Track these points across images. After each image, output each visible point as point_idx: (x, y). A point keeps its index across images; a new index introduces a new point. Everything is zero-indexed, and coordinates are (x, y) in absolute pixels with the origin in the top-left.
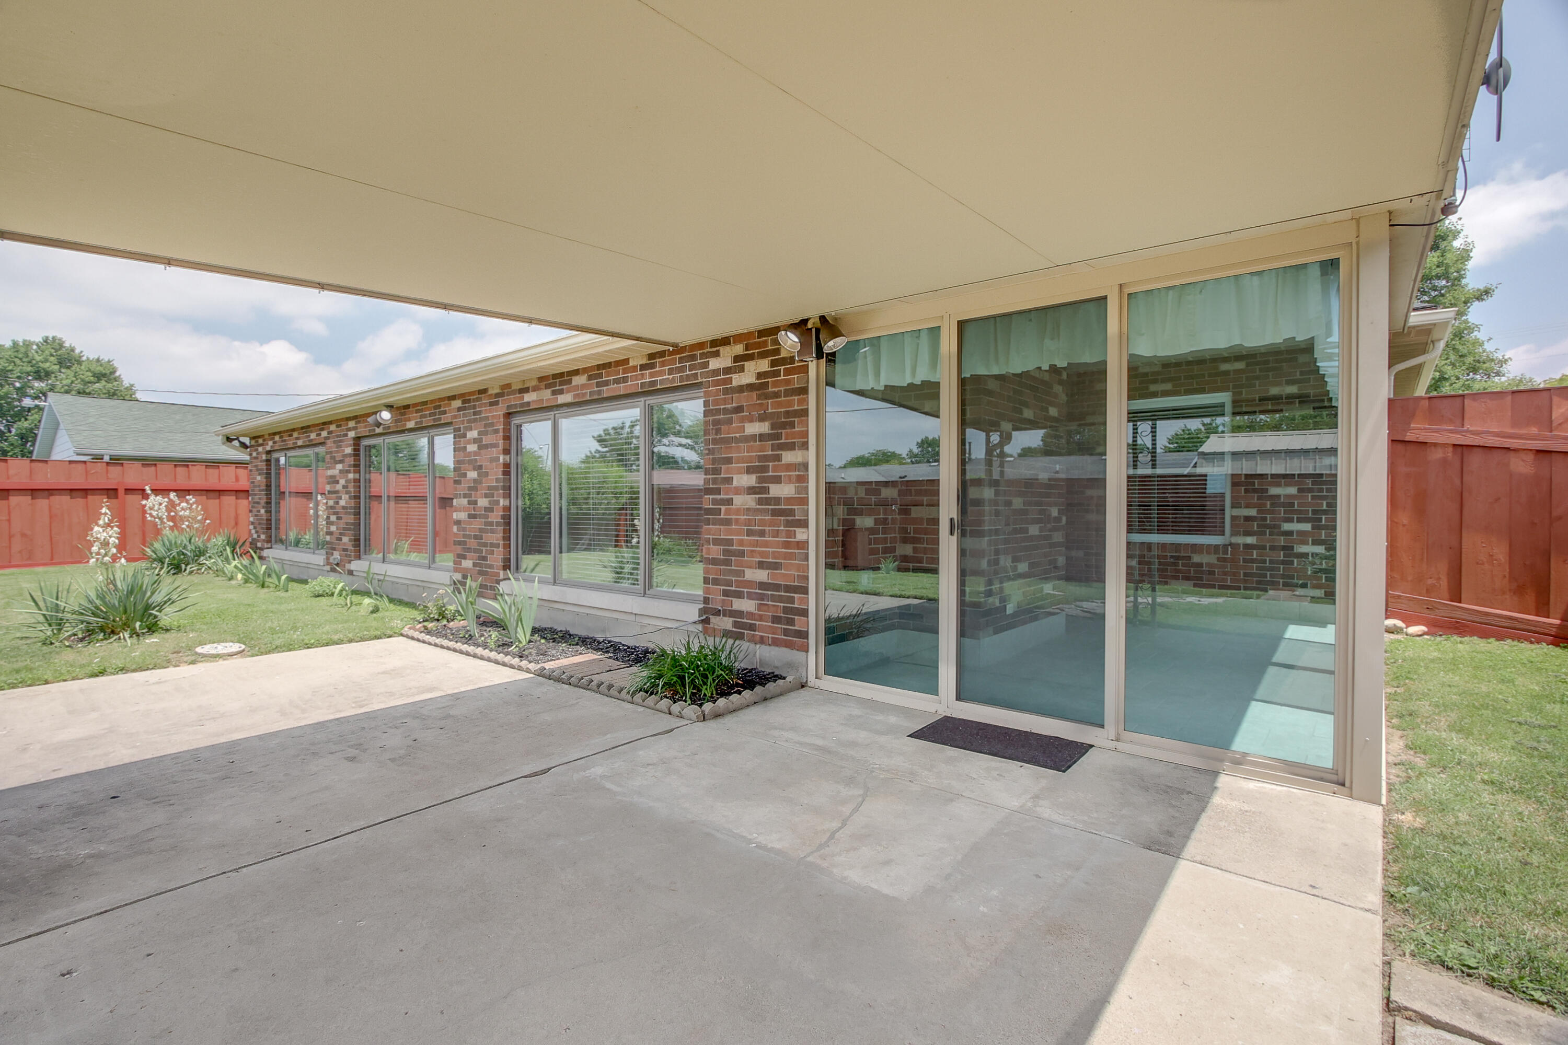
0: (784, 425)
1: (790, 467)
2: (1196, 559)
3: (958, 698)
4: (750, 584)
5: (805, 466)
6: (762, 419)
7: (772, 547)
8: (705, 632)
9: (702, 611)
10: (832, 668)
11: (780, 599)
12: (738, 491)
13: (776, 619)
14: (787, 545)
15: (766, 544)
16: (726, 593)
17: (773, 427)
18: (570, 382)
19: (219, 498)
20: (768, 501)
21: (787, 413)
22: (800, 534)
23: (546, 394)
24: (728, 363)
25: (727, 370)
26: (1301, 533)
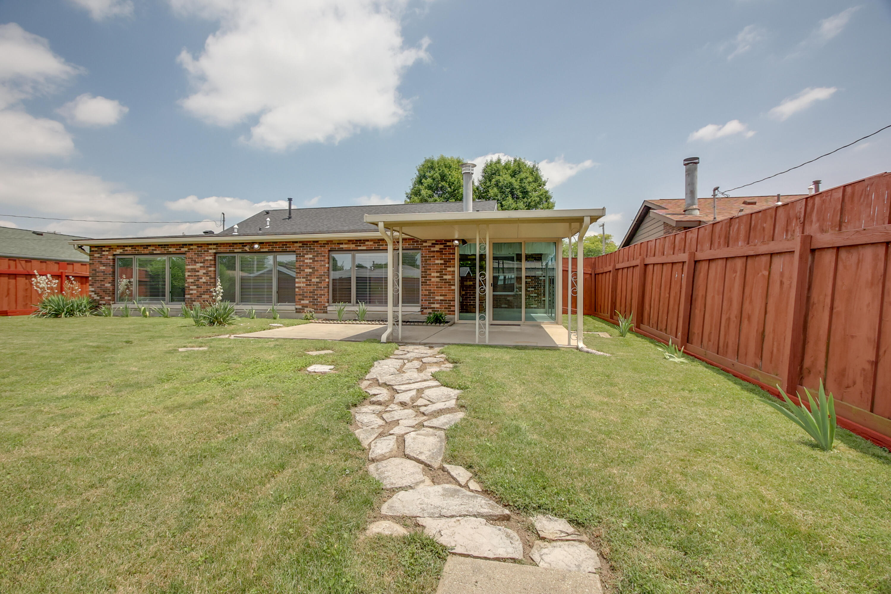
0: (448, 262)
1: (450, 271)
2: (508, 298)
3: (493, 320)
4: (438, 300)
5: (454, 271)
6: (441, 259)
7: (444, 291)
8: (422, 314)
9: (422, 308)
10: (460, 318)
11: (447, 303)
12: (433, 277)
13: (446, 308)
14: (449, 290)
15: (443, 290)
16: (429, 303)
17: (444, 262)
18: (365, 243)
19: (16, 279)
20: (443, 280)
21: (449, 259)
22: (453, 287)
23: (354, 246)
24: (430, 245)
25: (429, 246)
26: (532, 291)
